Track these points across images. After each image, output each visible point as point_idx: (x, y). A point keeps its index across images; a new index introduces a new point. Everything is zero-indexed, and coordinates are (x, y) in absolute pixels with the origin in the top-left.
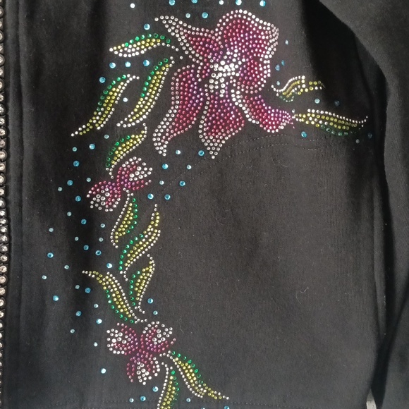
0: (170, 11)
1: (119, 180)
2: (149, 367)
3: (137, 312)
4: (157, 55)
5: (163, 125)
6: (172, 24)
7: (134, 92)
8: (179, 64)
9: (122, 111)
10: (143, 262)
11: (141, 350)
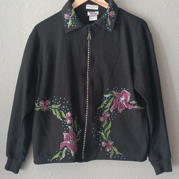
0: (113, 90)
1: (104, 116)
2: (109, 149)
3: (107, 139)
4: (111, 97)
5: (112, 108)
6: (114, 92)
7: (108, 102)
8: (115, 98)
9: (105, 105)
10: (108, 130)
11: (108, 146)
